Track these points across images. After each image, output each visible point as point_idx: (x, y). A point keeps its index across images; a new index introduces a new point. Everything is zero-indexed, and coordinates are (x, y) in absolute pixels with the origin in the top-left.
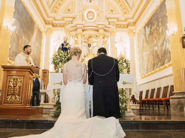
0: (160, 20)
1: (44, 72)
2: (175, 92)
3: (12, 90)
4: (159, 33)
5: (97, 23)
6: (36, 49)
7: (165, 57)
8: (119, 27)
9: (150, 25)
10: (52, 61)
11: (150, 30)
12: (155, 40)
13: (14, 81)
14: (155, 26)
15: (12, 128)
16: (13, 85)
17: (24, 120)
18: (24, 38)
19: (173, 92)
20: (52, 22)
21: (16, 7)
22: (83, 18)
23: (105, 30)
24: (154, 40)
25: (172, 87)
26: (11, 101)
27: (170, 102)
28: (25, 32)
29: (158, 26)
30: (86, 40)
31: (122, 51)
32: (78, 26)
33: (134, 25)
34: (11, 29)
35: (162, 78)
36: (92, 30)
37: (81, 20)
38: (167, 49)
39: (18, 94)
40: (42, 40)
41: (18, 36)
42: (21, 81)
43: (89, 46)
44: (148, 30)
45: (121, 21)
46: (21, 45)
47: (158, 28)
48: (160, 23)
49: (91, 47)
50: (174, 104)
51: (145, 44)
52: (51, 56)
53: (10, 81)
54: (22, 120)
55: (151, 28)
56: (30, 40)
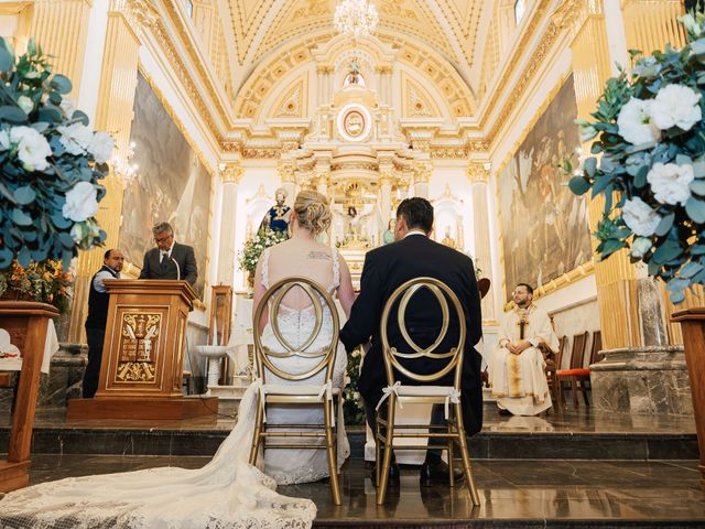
0: (560, 134)
1: (218, 294)
2: (605, 350)
3: (134, 347)
5: (375, 145)
6: (193, 225)
7: (576, 244)
8: (441, 156)
9: (533, 150)
10: (243, 260)
11: (533, 166)
12: (547, 193)
13: (138, 323)
14: (547, 151)
15: (135, 453)
16: (135, 333)
17: (169, 432)
18: (159, 194)
19: (599, 352)
20: (241, 144)
21: (136, 106)
22: (331, 130)
23: (398, 167)
24: (544, 193)
25: (597, 335)
26: (130, 380)
27: (592, 381)
28: (162, 177)
29: (554, 151)
30: (342, 196)
31: (449, 228)
32: (317, 154)
33: (486, 149)
34: (125, 171)
35: (570, 308)
36: (359, 165)
37: (328, 137)
38: (580, 221)
39: (148, 359)
40: (213, 198)
41: (142, 189)
42: (157, 324)
43: (352, 212)
44: (526, 164)
45: (446, 136)
46: (152, 215)
47: (554, 158)
48: (560, 143)
49: (357, 217)
50: (603, 387)
51: (519, 206)
52: (240, 247)
53: (126, 323)
54: (164, 432)
55: (535, 159)
56: (176, 199)
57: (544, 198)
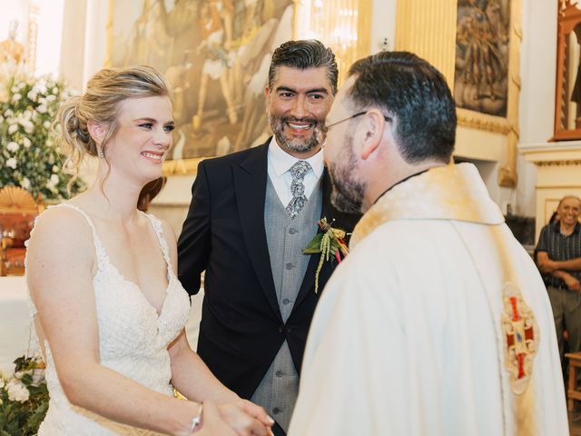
4: (240, 7)
7: (256, 122)
12: (215, 29)
24: (208, 26)
31: (17, 24)
51: (152, 28)
57: (206, 35)
